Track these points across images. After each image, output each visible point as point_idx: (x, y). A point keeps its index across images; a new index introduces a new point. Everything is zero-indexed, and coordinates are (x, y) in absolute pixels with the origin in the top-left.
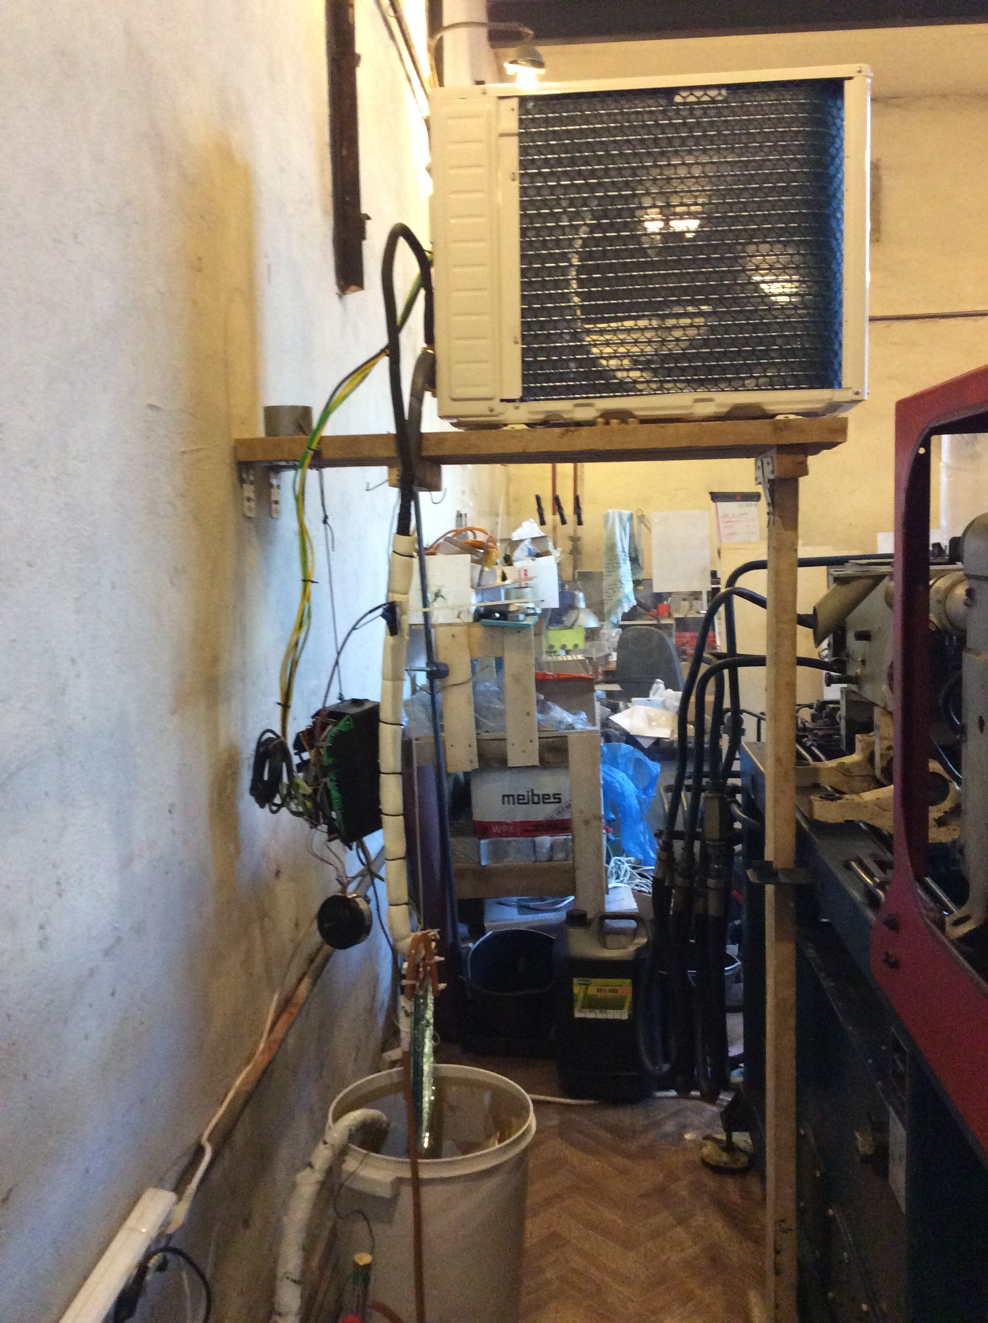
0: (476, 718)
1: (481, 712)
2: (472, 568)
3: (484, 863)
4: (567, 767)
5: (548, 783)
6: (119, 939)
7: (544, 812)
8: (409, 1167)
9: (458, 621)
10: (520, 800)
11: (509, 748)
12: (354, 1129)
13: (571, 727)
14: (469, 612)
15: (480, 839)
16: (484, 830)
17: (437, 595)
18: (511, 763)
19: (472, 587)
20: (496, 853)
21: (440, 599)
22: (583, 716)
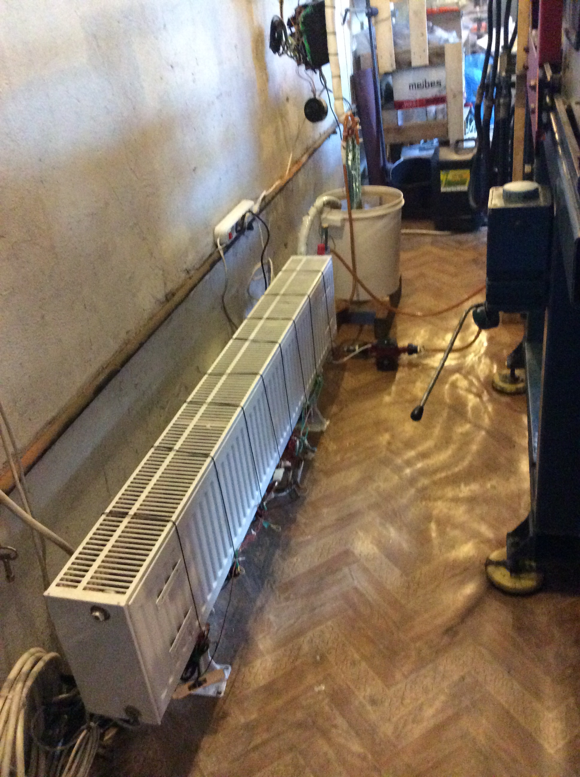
0: (394, 40)
3: (400, 124)
4: (444, 65)
5: (434, 75)
7: (431, 93)
8: (347, 214)
10: (418, 86)
11: (412, 56)
12: (325, 202)
13: (447, 41)
15: (398, 111)
16: (400, 105)
18: (414, 64)
20: (406, 118)
22: (454, 34)
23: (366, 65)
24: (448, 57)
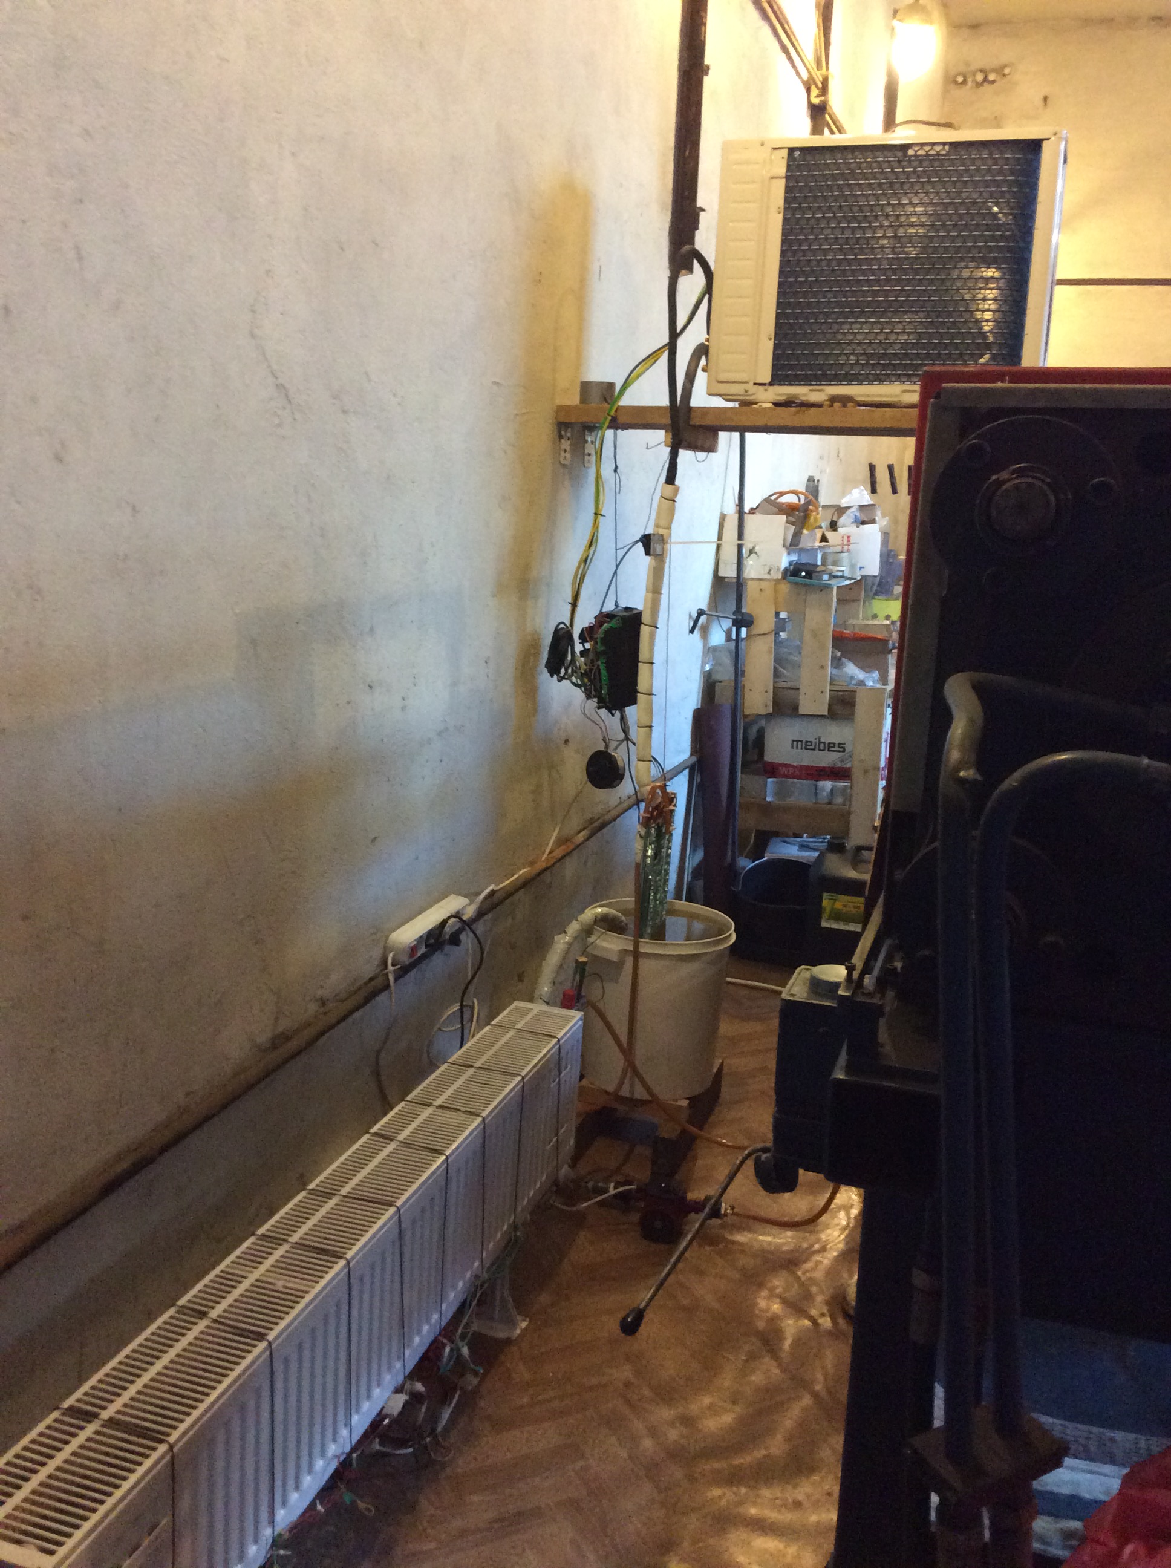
0: (775, 667)
1: (780, 661)
2: (786, 529)
3: (768, 799)
4: (853, 720)
5: (834, 733)
6: (447, 729)
7: (827, 759)
8: (632, 943)
9: (767, 577)
10: (807, 746)
11: (802, 697)
12: (599, 917)
13: (862, 683)
14: (778, 569)
15: (768, 778)
16: (772, 770)
17: (751, 551)
18: (801, 711)
19: (784, 546)
20: (780, 793)
21: (753, 555)
22: (876, 675)
23: (724, 697)
24: (861, 710)
